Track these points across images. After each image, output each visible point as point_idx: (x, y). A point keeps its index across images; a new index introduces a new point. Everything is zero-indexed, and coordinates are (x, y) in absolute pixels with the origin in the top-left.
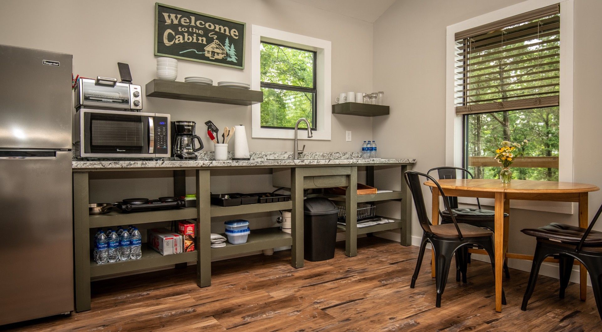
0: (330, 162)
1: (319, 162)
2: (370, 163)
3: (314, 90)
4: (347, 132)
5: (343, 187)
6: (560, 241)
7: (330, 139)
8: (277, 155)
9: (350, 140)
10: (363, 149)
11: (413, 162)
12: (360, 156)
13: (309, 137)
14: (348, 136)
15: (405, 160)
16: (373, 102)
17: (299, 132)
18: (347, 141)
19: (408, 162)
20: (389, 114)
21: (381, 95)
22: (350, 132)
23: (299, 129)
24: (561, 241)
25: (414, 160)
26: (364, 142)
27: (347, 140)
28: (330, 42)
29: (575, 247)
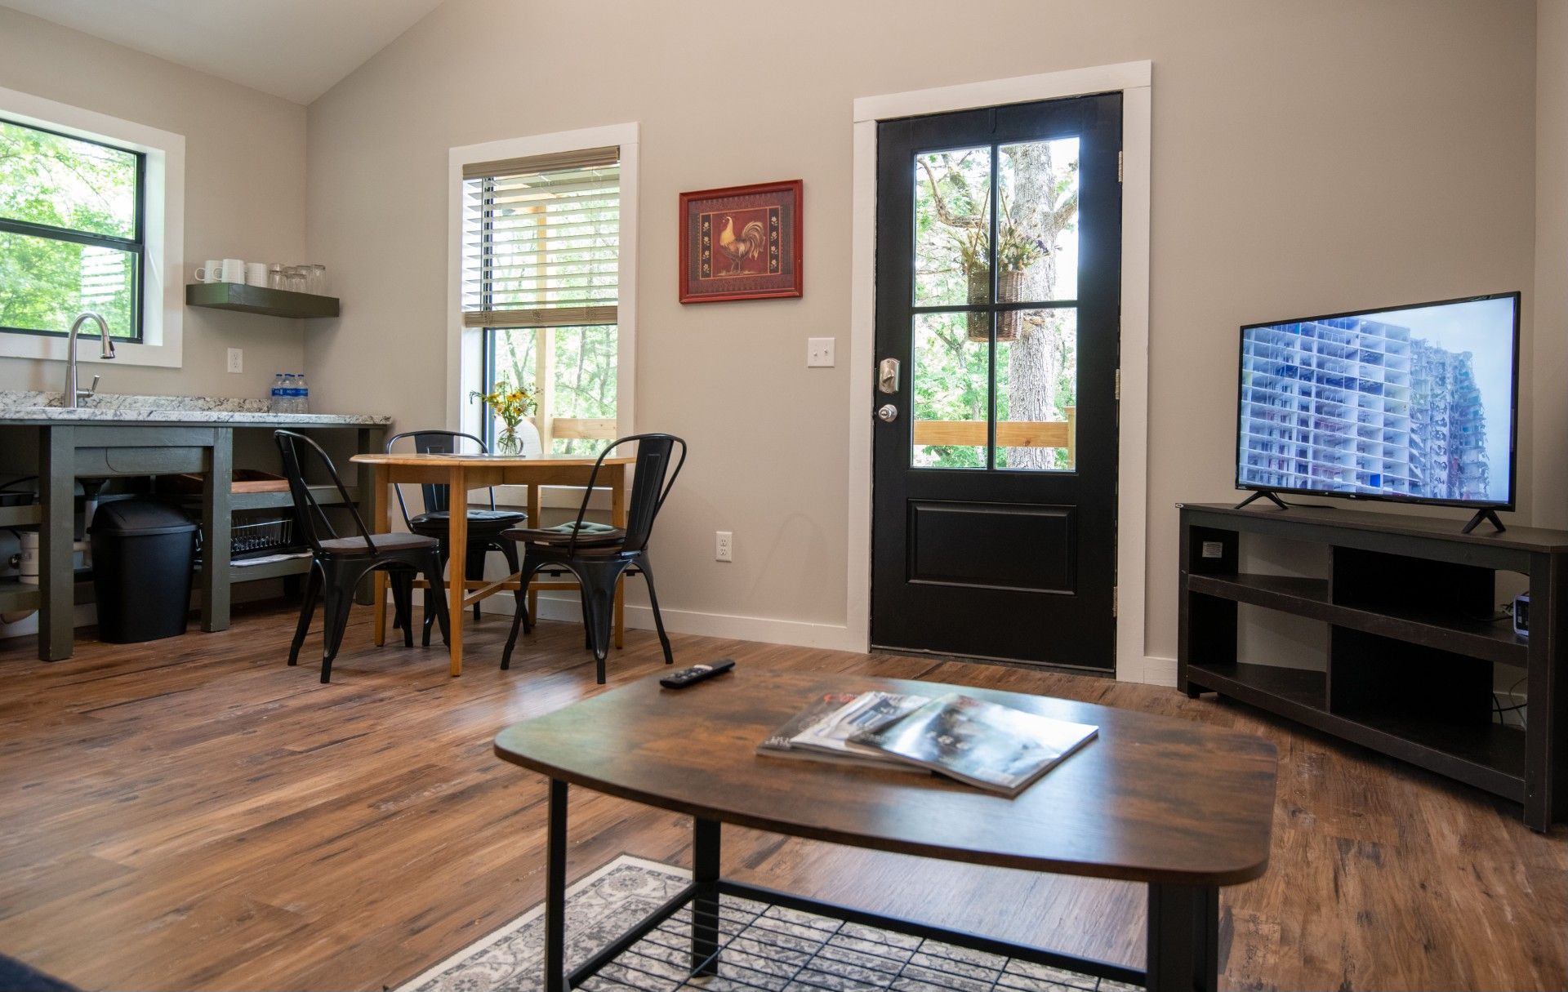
0: (152, 415)
1: (121, 414)
2: (267, 421)
3: (137, 245)
4: (230, 351)
5: (192, 474)
6: (547, 544)
7: (179, 365)
8: (14, 398)
9: (239, 370)
10: (274, 393)
11: (383, 422)
12: (266, 409)
13: (104, 358)
14: (235, 359)
15: (363, 417)
16: (298, 286)
17: (80, 344)
18: (231, 373)
19: (372, 423)
20: (338, 316)
21: (318, 272)
22: (239, 352)
23: (81, 336)
24: (550, 543)
25: (387, 419)
26: (278, 375)
27: (229, 371)
28: (183, 137)
29: (564, 551)
